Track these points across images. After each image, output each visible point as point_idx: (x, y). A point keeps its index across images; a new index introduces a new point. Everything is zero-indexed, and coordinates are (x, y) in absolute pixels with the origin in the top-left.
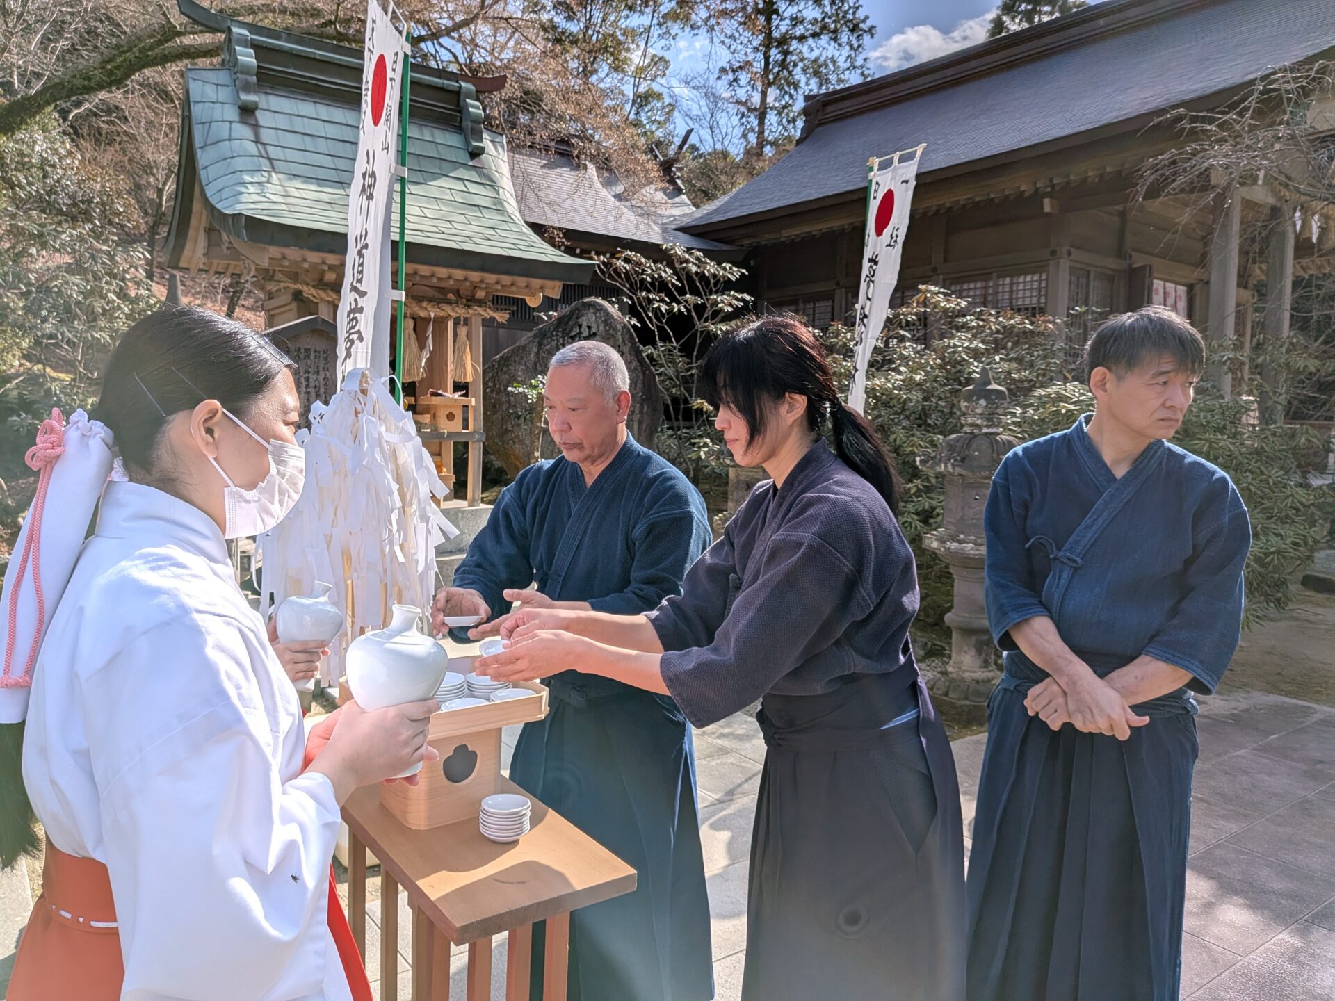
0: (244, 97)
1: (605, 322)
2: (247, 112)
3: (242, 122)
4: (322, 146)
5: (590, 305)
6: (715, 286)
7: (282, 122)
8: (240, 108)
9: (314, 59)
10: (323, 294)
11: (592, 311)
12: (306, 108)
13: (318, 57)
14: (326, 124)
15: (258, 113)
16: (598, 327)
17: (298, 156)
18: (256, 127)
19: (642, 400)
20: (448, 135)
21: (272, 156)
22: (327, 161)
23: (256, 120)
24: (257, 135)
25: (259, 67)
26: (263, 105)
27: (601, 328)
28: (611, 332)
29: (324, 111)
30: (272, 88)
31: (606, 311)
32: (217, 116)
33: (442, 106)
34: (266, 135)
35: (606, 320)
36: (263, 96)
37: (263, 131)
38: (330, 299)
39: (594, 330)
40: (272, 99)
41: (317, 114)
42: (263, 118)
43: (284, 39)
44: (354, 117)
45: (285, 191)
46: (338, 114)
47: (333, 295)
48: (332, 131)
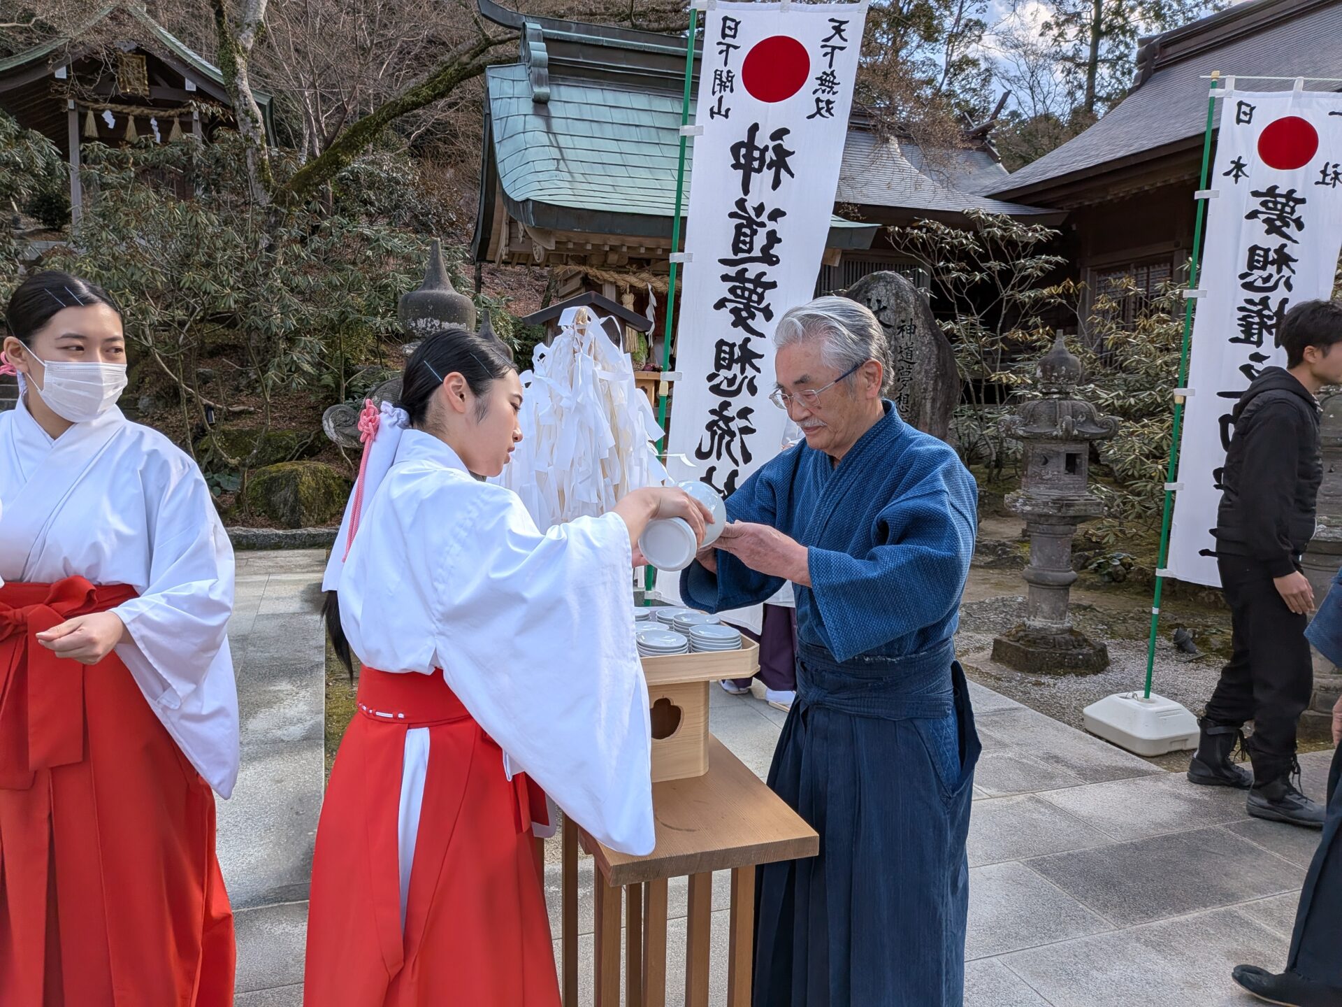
0: (537, 90)
1: (897, 296)
2: (541, 103)
3: (536, 114)
4: (609, 131)
5: (879, 278)
6: (1024, 251)
7: (572, 111)
8: (534, 101)
9: (602, 46)
10: (606, 275)
11: (881, 284)
12: (595, 95)
13: (605, 44)
14: (612, 109)
15: (551, 105)
16: (888, 301)
17: (585, 143)
18: (548, 118)
19: (937, 376)
21: (562, 145)
22: (613, 146)
23: (548, 111)
24: (549, 126)
25: (550, 59)
26: (555, 96)
27: (892, 301)
28: (903, 304)
29: (611, 97)
30: (563, 79)
31: (898, 285)
32: (514, 111)
34: (557, 125)
35: (897, 293)
36: (555, 88)
37: (554, 121)
38: (611, 280)
39: (884, 304)
40: (563, 89)
41: (604, 101)
42: (555, 109)
43: (574, 29)
44: (639, 100)
45: (572, 177)
46: (624, 99)
47: (616, 276)
48: (618, 116)
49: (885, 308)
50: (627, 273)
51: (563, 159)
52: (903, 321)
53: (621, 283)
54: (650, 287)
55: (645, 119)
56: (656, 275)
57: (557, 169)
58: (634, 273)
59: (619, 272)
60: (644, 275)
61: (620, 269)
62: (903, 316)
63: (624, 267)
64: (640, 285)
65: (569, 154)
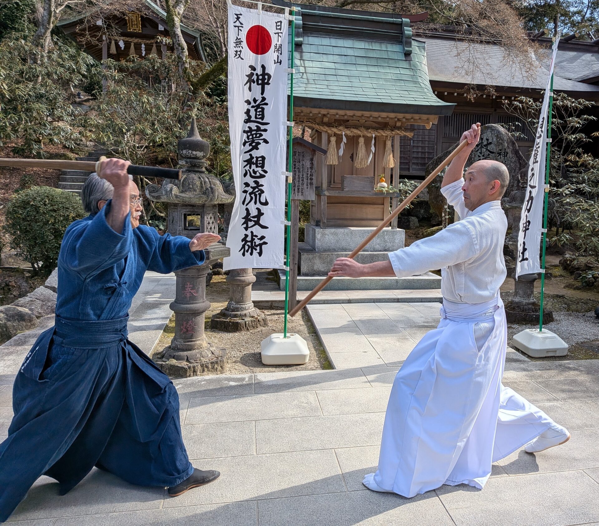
0: (296, 39)
1: (497, 136)
2: (298, 46)
3: (296, 50)
4: (331, 58)
5: (488, 127)
7: (313, 49)
8: (295, 44)
9: (331, 17)
10: (322, 128)
11: (489, 130)
12: (326, 41)
13: (332, 16)
14: (334, 48)
15: (303, 46)
16: (492, 139)
18: (301, 52)
20: (394, 46)
21: (306, 65)
22: (332, 66)
23: (302, 49)
24: (301, 57)
25: (303, 24)
27: (495, 140)
28: (500, 141)
29: (334, 41)
30: (311, 33)
31: (499, 132)
33: (393, 32)
34: (306, 56)
35: (497, 135)
36: (306, 38)
37: (304, 54)
38: (325, 130)
39: (490, 141)
40: (310, 38)
41: (330, 43)
42: (305, 48)
43: (317, 9)
44: (348, 43)
45: (308, 81)
46: (341, 42)
47: (327, 128)
48: (337, 51)
49: (491, 143)
50: (333, 127)
51: (306, 73)
52: (501, 150)
53: (329, 132)
54: (344, 133)
55: (350, 52)
56: (347, 128)
57: (302, 78)
58: (336, 127)
59: (329, 126)
60: (341, 128)
61: (329, 125)
62: (500, 147)
63: (331, 124)
64: (339, 133)
65: (309, 70)
